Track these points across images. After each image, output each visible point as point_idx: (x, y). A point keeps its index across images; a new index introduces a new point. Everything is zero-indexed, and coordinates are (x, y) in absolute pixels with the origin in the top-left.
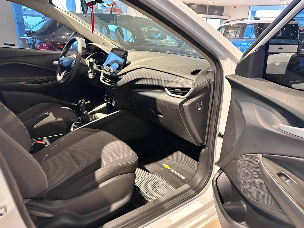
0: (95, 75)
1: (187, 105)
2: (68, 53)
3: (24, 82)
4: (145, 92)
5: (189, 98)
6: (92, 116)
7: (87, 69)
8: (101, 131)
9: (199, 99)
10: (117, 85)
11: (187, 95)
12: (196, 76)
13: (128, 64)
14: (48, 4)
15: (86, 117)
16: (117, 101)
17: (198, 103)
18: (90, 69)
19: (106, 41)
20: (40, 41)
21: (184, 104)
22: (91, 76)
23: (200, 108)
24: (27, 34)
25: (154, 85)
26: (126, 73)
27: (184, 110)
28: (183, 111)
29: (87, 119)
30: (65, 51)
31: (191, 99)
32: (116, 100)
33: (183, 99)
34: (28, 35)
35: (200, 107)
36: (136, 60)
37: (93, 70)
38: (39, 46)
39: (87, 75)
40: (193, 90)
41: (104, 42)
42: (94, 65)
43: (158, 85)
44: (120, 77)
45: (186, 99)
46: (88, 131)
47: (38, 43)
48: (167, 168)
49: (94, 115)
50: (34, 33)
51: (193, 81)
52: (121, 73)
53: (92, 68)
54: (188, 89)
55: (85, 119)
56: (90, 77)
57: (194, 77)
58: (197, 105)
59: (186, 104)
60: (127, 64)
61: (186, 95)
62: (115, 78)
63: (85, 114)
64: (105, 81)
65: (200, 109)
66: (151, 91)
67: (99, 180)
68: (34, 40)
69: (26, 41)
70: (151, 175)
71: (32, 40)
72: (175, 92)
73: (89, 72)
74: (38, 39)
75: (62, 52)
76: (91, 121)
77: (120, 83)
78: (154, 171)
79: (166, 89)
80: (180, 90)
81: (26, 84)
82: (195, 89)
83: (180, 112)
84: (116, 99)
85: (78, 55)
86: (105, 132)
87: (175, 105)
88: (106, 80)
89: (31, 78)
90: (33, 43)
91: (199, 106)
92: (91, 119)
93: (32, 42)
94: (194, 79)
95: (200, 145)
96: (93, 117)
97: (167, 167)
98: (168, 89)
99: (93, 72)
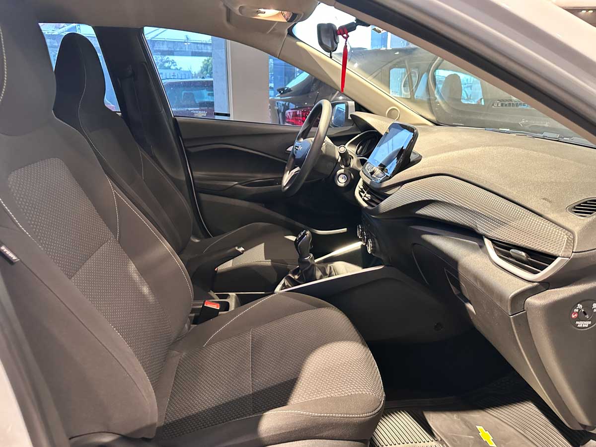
0: (349, 179)
1: (540, 305)
2: (312, 132)
3: (236, 182)
4: (436, 236)
5: (547, 284)
6: (327, 266)
7: (337, 165)
8: (327, 307)
9: (585, 292)
10: (378, 209)
11: (543, 275)
12: (588, 219)
13: (414, 163)
14: (285, 37)
15: (308, 268)
16: (377, 245)
17: (580, 306)
18: (343, 167)
19: (398, 107)
20: (296, 107)
21: (529, 300)
22: (341, 182)
23: (590, 323)
24: (280, 92)
25: (459, 224)
26: (401, 184)
27: (529, 319)
28: (523, 322)
29: (310, 272)
30: (306, 128)
31: (558, 289)
32: (376, 241)
33: (530, 285)
34: (281, 94)
35: (587, 317)
36: (437, 154)
37: (348, 168)
38: (291, 114)
39: (333, 177)
40: (564, 263)
41: (394, 109)
42: (353, 158)
43: (469, 227)
44: (388, 193)
45: (536, 287)
46: (301, 300)
47: (292, 109)
48: (485, 440)
49: (329, 265)
50: (289, 90)
51: (569, 233)
52: (391, 184)
53: (347, 165)
54: (549, 258)
55: (307, 271)
56: (339, 184)
57: (577, 223)
58: (576, 310)
59: (534, 301)
60: (411, 160)
61: (539, 272)
62: (378, 193)
63: (307, 262)
64: (361, 196)
65: (589, 326)
66: (450, 239)
67: (267, 437)
68: (287, 103)
69: (275, 106)
70: (434, 443)
71: (283, 104)
72: (510, 256)
73: (339, 172)
74: (292, 103)
75: (301, 131)
76: (318, 278)
77: (386, 205)
78: (446, 438)
79: (486, 241)
80: (523, 254)
81: (238, 185)
82: (573, 261)
83: (512, 320)
84: (376, 238)
85: (318, 137)
86: (334, 312)
87: (501, 297)
88: (364, 193)
89: (249, 175)
90: (284, 110)
91: (585, 313)
92: (319, 274)
93: (283, 108)
94: (576, 230)
95: (582, 429)
96: (328, 268)
97: (486, 436)
98: (492, 242)
99: (347, 173)
